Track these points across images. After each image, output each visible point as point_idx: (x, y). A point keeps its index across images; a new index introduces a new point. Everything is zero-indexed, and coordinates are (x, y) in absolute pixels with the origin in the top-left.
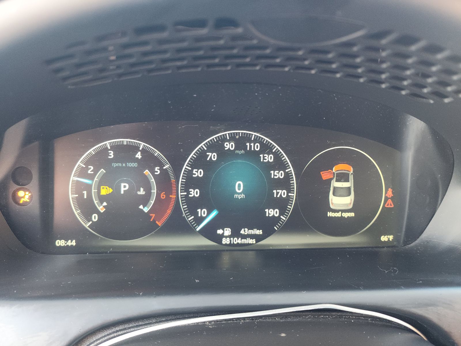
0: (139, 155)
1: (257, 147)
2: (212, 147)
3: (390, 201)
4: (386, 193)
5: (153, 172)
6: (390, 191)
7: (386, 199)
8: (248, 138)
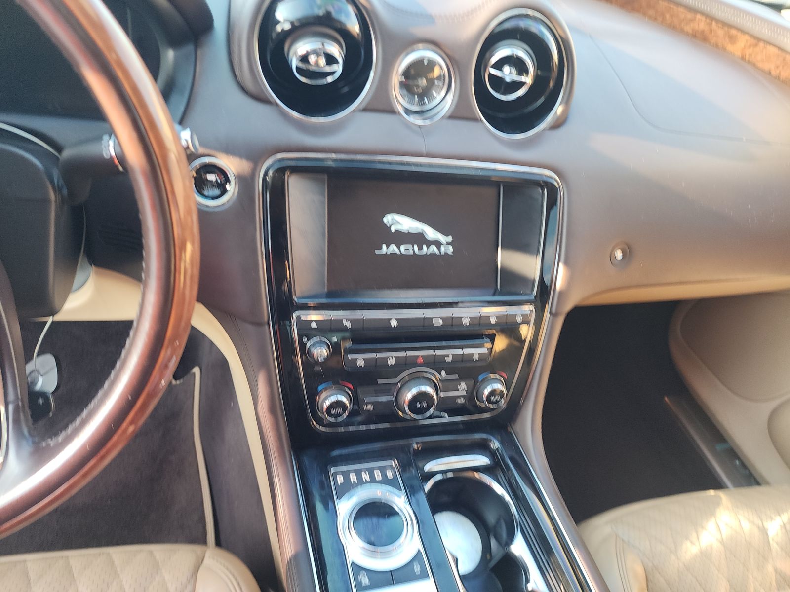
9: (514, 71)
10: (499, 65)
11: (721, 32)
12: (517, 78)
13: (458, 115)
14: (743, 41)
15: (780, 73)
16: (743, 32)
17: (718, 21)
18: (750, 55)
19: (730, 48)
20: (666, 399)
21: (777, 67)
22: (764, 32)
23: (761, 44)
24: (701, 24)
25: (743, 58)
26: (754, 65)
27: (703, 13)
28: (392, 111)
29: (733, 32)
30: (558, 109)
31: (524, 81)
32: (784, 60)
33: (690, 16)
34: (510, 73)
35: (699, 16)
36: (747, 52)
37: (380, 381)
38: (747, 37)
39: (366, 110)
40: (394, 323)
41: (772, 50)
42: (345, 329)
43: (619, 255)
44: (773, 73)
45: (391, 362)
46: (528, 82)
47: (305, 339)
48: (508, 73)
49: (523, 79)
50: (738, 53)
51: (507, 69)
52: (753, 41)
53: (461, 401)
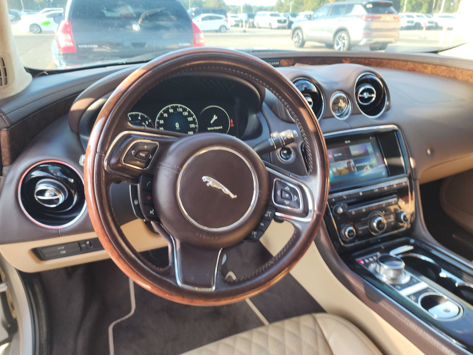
0: (139, 118)
1: (181, 110)
2: (165, 112)
3: (232, 124)
4: (230, 121)
5: (145, 123)
6: (232, 120)
7: (231, 123)
8: (177, 107)
9: (368, 94)
10: (362, 93)
11: (420, 66)
12: (370, 96)
13: (355, 113)
14: (430, 68)
15: (450, 75)
16: (429, 64)
17: (417, 62)
18: (435, 72)
19: (426, 71)
20: (454, 236)
21: (448, 73)
22: (437, 62)
23: (438, 67)
24: (411, 65)
25: (432, 73)
26: (438, 75)
27: (410, 61)
28: (333, 117)
29: (425, 65)
30: (387, 103)
31: (373, 96)
32: (450, 70)
33: (405, 63)
34: (367, 94)
35: (409, 63)
36: (433, 71)
37: (362, 220)
38: (431, 66)
39: (324, 118)
40: (361, 194)
41: (443, 68)
42: (344, 200)
43: (429, 152)
44: (447, 76)
45: (364, 210)
46: (374, 96)
47: (332, 207)
48: (366, 95)
49: (373, 95)
50: (430, 72)
51: (365, 94)
52: (434, 66)
53: (393, 223)
